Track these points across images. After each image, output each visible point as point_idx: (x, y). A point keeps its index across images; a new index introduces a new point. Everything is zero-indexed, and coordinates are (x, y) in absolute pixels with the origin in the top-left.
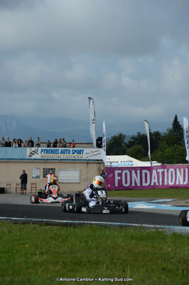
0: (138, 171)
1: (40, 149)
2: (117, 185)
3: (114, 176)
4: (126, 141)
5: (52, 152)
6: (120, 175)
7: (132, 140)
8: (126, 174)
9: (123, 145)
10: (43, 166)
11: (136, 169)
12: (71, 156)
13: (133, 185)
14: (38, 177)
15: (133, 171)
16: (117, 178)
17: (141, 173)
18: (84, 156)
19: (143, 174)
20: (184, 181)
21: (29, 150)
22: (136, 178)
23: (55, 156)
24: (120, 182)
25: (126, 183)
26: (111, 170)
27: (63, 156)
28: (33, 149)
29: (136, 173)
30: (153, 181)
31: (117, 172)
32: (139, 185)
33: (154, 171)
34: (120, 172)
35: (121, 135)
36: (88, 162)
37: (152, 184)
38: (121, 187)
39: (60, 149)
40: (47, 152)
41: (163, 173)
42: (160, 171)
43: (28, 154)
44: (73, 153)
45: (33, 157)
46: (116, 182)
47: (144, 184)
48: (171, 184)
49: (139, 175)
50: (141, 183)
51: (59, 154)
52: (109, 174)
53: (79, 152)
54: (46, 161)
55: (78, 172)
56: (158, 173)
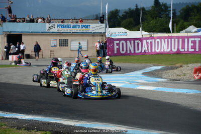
0: (132, 42)
1: (56, 24)
2: (115, 52)
3: (113, 46)
4: (121, 14)
5: (66, 26)
6: (118, 44)
7: (125, 14)
8: (123, 44)
9: (119, 17)
10: (58, 38)
11: (130, 39)
12: (80, 30)
13: (128, 52)
14: (55, 46)
15: (128, 42)
16: (116, 47)
17: (134, 43)
18: (91, 30)
19: (136, 44)
20: (168, 48)
21: (48, 25)
22: (130, 47)
23: (68, 30)
24: (118, 50)
25: (123, 50)
26: (111, 40)
27: (74, 30)
28: (51, 24)
29: (131, 43)
30: (144, 49)
31: (116, 42)
32: (133, 52)
33: (145, 42)
34: (118, 42)
35: (117, 10)
36: (93, 35)
37: (143, 51)
38: (119, 54)
39: (72, 24)
40: (62, 26)
41: (151, 43)
42: (149, 41)
43: (47, 28)
44: (82, 28)
45: (51, 31)
46: (115, 49)
47: (137, 51)
48: (158, 51)
49: (132, 44)
50: (134, 50)
51: (72, 28)
52: (110, 44)
53: (87, 27)
54: (61, 34)
55: (86, 43)
56: (147, 43)
